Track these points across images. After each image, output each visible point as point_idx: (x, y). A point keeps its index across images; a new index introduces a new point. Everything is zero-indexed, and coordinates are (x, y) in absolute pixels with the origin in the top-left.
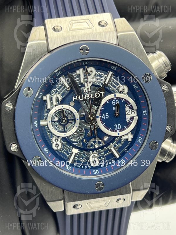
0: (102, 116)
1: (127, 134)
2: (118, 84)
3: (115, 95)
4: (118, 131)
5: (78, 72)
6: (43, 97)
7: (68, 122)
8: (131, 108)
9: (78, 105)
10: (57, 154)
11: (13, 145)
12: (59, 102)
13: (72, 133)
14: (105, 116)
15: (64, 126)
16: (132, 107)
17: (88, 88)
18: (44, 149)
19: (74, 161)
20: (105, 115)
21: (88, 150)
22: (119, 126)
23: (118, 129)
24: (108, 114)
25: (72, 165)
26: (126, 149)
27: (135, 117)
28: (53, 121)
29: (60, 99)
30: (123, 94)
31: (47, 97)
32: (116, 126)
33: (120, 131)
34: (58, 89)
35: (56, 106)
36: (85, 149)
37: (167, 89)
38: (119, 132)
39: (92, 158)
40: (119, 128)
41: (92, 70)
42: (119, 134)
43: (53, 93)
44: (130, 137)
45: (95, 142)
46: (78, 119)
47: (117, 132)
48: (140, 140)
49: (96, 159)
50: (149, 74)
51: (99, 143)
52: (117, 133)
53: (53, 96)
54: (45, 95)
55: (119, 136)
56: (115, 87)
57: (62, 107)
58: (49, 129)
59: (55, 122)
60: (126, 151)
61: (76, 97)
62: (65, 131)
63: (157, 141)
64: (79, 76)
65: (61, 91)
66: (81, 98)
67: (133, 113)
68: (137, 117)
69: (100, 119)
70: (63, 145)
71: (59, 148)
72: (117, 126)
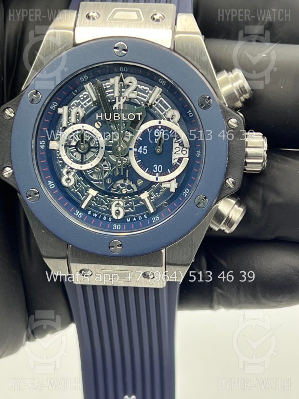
0: (137, 150)
1: (170, 181)
2: (167, 107)
3: (160, 122)
4: (158, 174)
5: (112, 81)
6: (59, 109)
7: (89, 150)
8: (182, 144)
9: (105, 128)
10: (66, 193)
11: (8, 169)
12: (80, 119)
13: (91, 167)
14: (142, 150)
15: (82, 154)
16: (182, 142)
17: (119, 105)
18: (49, 182)
19: (89, 206)
20: (142, 148)
21: (111, 195)
22: (160, 167)
23: (158, 172)
24: (146, 147)
25: (85, 211)
26: (166, 202)
27: (184, 159)
28: (67, 146)
29: (82, 115)
30: (173, 122)
31: (63, 109)
32: (156, 166)
33: (161, 175)
34: (81, 100)
35: (74, 124)
36: (107, 192)
37: (236, 124)
38: (159, 176)
39: (115, 206)
40: (160, 170)
41: (131, 80)
42: (157, 179)
43: (73, 105)
44: (173, 186)
45: (122, 185)
46: (102, 148)
47: (156, 175)
48: (186, 192)
49: (120, 210)
50: (208, 97)
51: (129, 187)
52: (155, 177)
53: (72, 109)
54: (60, 106)
55: (158, 182)
56: (163, 111)
57: (83, 127)
58: (60, 156)
59: (70, 146)
60: (166, 205)
61: (100, 115)
62: (82, 162)
63: (207, 196)
64: (112, 87)
65: (85, 104)
66: (108, 117)
67: (184, 152)
68: (188, 159)
69: (134, 153)
70: (77, 181)
71: (70, 184)
72: (158, 167)
